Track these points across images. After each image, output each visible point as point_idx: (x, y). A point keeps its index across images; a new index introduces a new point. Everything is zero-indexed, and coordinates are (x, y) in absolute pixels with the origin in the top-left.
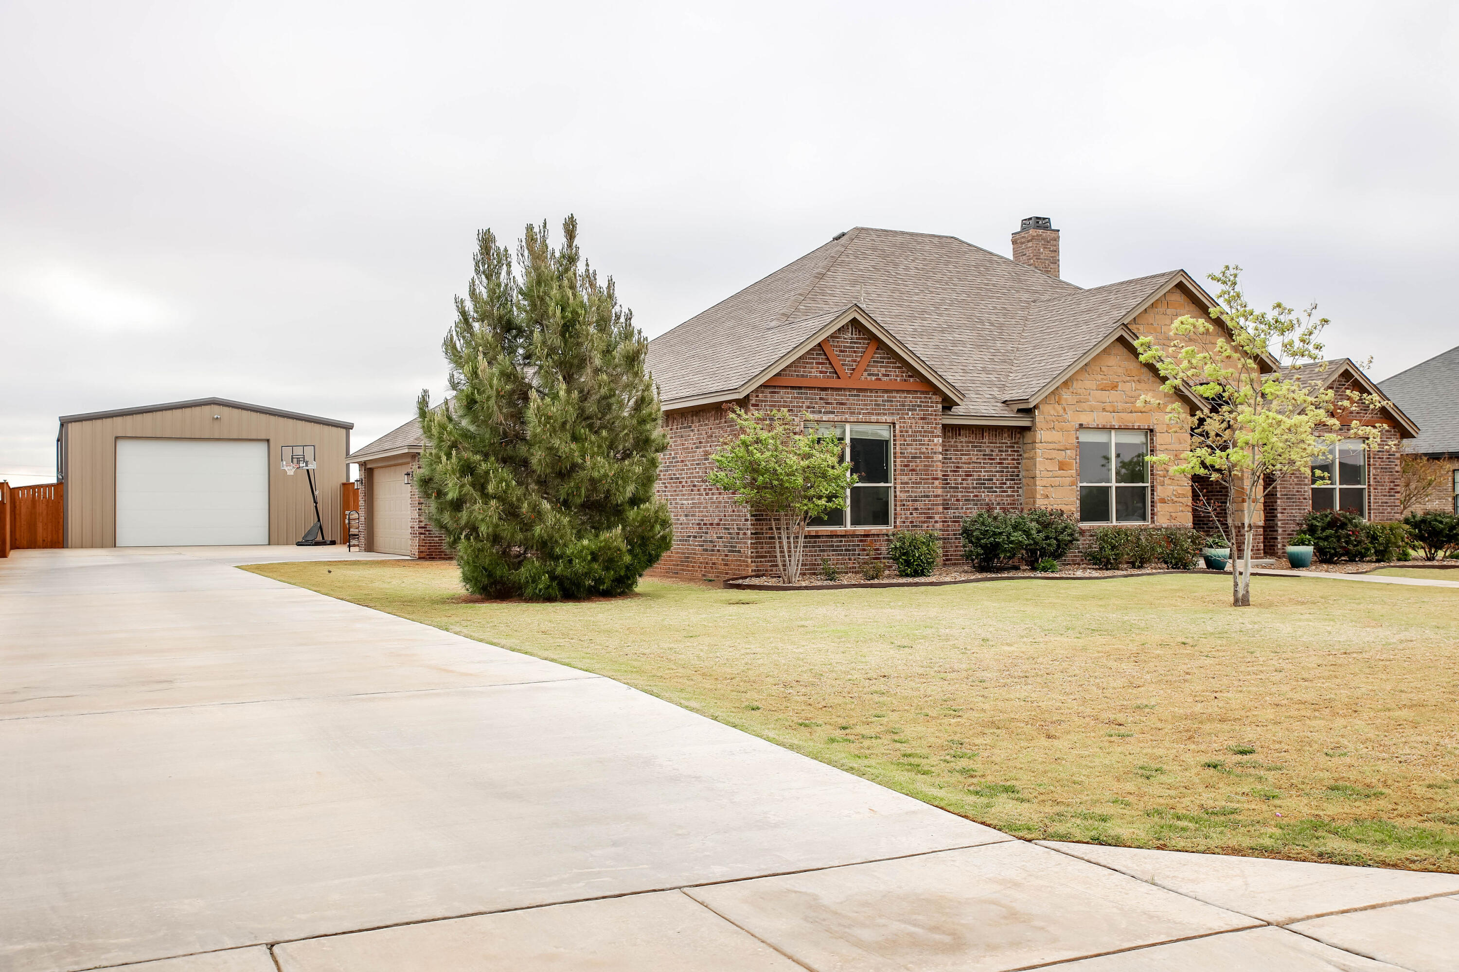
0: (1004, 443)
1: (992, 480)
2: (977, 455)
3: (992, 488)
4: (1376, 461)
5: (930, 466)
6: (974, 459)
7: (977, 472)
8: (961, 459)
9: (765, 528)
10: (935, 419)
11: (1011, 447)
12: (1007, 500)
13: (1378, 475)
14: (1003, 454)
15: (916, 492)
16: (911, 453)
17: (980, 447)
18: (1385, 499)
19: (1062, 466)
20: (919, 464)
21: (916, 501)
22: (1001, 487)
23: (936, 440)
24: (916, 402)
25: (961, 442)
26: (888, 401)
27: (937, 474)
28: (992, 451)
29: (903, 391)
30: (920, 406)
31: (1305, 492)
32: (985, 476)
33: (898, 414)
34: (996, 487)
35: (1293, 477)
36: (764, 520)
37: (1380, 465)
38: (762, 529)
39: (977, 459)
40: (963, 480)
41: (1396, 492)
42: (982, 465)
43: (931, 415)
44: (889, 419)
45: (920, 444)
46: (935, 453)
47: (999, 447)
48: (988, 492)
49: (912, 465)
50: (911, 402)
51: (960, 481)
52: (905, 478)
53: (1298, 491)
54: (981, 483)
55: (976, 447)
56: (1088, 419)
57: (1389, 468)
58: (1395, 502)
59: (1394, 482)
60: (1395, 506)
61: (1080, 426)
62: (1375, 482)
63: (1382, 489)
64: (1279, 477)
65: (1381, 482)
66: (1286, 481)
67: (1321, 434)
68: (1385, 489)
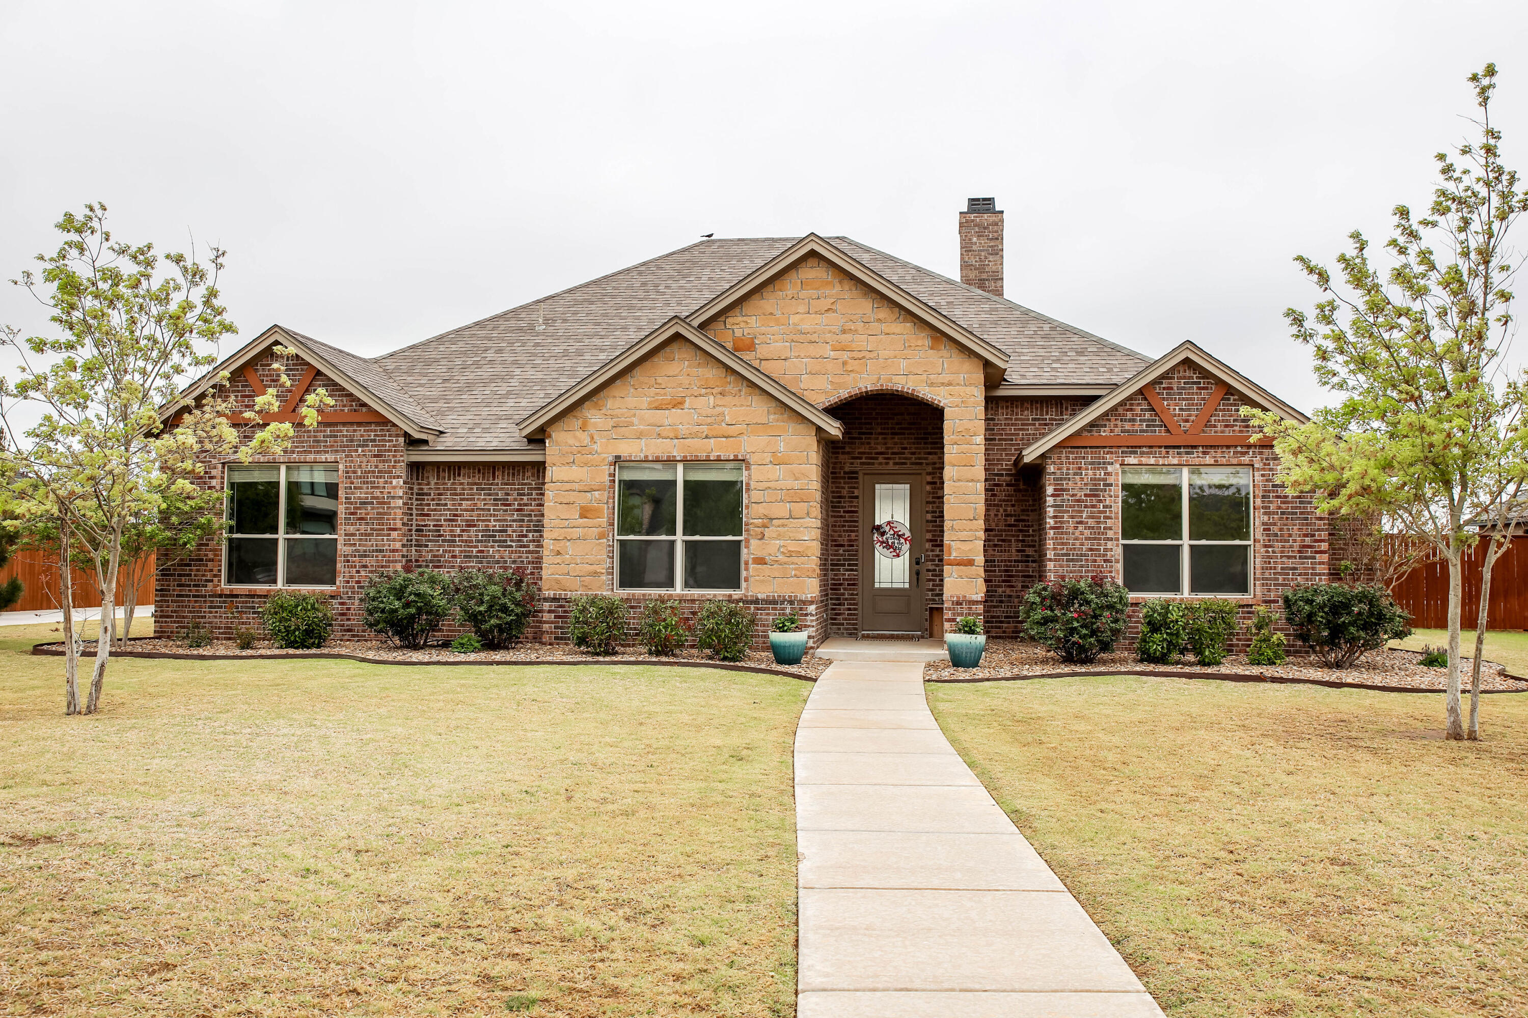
0: (525, 484)
1: (506, 531)
2: (485, 499)
3: (505, 541)
4: (1270, 502)
5: (385, 514)
6: (481, 505)
7: (483, 521)
8: (460, 505)
9: (172, 584)
10: (394, 456)
11: (535, 489)
12: (527, 557)
13: (1268, 524)
14: (525, 498)
15: (364, 545)
16: (359, 498)
17: (490, 489)
18: (1290, 563)
19: (585, 513)
20: (370, 512)
21: (365, 556)
22: (519, 541)
23: (394, 482)
24: (369, 436)
25: (462, 484)
26: (331, 436)
27: (395, 524)
28: (508, 494)
29: (352, 424)
30: (372, 441)
31: (1106, 550)
32: (495, 526)
33: (344, 451)
34: (511, 541)
35: (1081, 528)
36: (171, 575)
37: (1280, 508)
38: (169, 585)
39: (485, 504)
40: (463, 531)
41: (1317, 552)
42: (492, 512)
43: (389, 451)
44: (330, 457)
45: (372, 488)
46: (393, 498)
47: (518, 489)
48: (499, 546)
49: (361, 512)
50: (362, 436)
51: (458, 532)
52: (351, 529)
53: (1091, 550)
54: (489, 535)
55: (483, 489)
56: (629, 449)
57: (1301, 513)
58: (1313, 569)
59: (1314, 535)
60: (1316, 574)
61: (618, 459)
62: (1268, 535)
63: (1283, 547)
64: (1052, 528)
65: (1282, 535)
66: (1066, 533)
67: (1144, 460)
68: (1291, 547)
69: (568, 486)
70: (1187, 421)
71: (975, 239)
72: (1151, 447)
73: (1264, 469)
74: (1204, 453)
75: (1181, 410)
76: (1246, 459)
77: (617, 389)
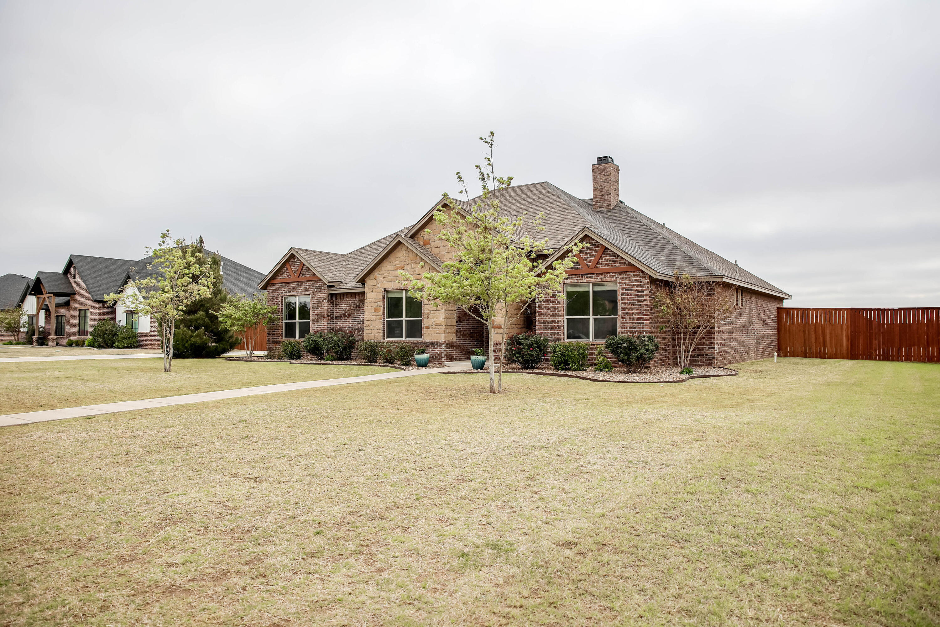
0: (360, 300)
1: (359, 318)
2: (353, 306)
3: (359, 321)
4: (625, 298)
5: (322, 312)
10: (324, 292)
13: (625, 308)
15: (317, 324)
16: (316, 307)
17: (355, 302)
18: (633, 326)
19: (376, 310)
21: (317, 328)
23: (325, 300)
26: (308, 285)
27: (325, 316)
29: (313, 281)
30: (319, 286)
31: (558, 321)
32: (356, 316)
33: (311, 290)
35: (549, 311)
37: (628, 300)
39: (353, 308)
41: (645, 320)
43: (323, 290)
44: (309, 293)
45: (319, 303)
46: (324, 307)
49: (316, 312)
50: (316, 285)
52: (314, 318)
53: (553, 321)
55: (353, 302)
56: (389, 286)
57: (638, 302)
58: (643, 328)
59: (643, 313)
60: (644, 331)
61: (385, 291)
62: (623, 313)
63: (630, 318)
64: (538, 312)
65: (629, 313)
66: (543, 314)
67: (573, 281)
68: (633, 318)
69: (371, 300)
70: (590, 262)
71: (599, 177)
72: (576, 275)
73: (622, 283)
74: (597, 276)
75: (588, 257)
76: (614, 279)
77: (385, 263)
